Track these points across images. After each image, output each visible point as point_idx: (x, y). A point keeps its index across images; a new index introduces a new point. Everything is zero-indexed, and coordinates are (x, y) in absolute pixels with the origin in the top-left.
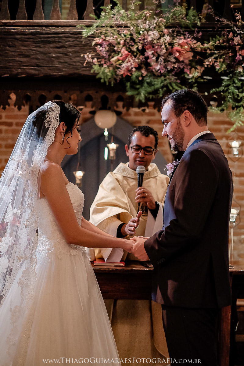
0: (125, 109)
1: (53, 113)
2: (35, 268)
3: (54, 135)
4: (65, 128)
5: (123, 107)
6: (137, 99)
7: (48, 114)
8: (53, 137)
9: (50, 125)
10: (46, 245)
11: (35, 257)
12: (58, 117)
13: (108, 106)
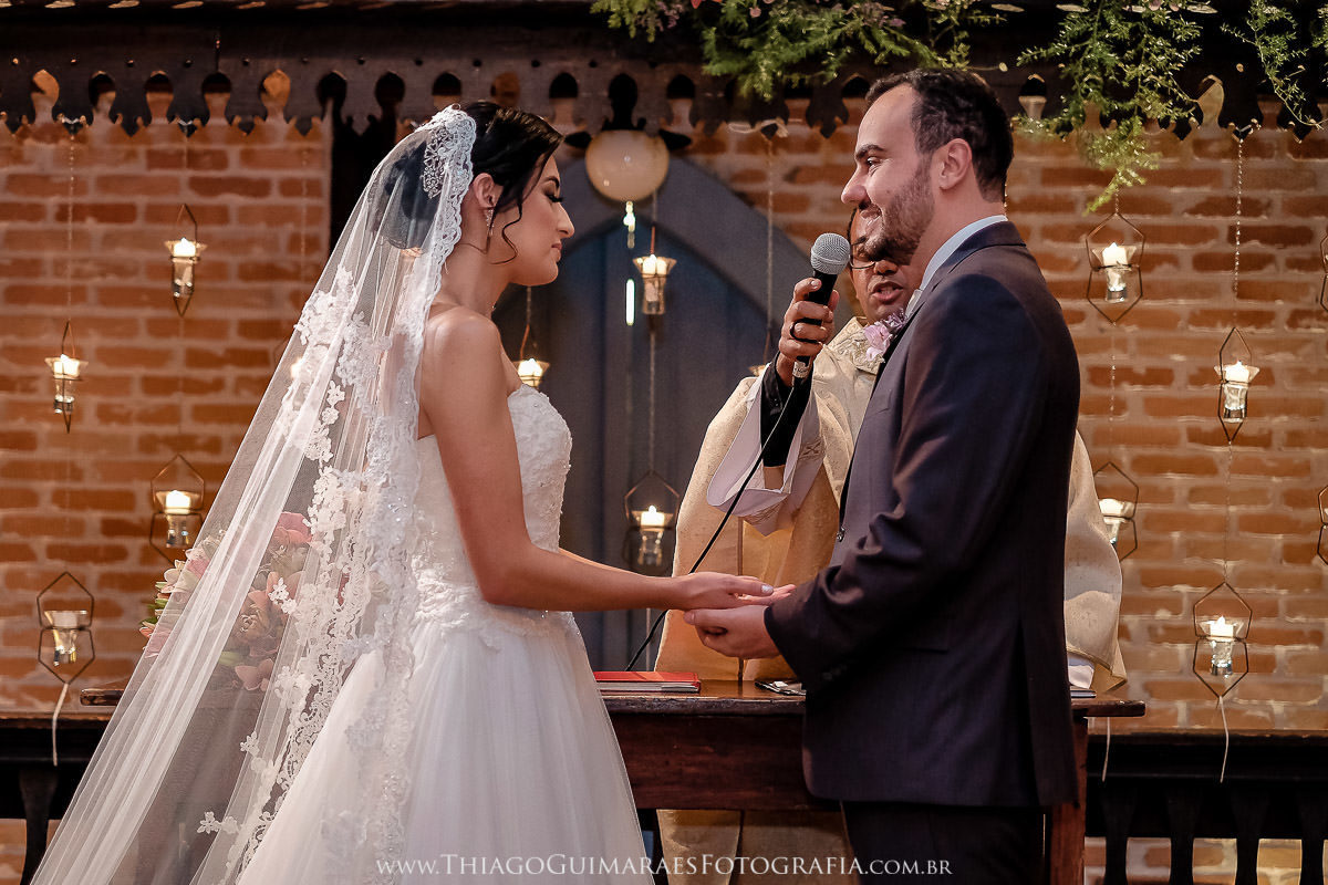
0: (700, 126)
1: (448, 144)
2: (407, 686)
3: (460, 218)
4: (496, 194)
5: (694, 120)
6: (744, 90)
7: (433, 151)
8: (456, 226)
9: (440, 187)
10: (440, 602)
11: (408, 649)
12: (469, 157)
13: (636, 116)
